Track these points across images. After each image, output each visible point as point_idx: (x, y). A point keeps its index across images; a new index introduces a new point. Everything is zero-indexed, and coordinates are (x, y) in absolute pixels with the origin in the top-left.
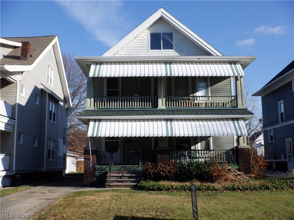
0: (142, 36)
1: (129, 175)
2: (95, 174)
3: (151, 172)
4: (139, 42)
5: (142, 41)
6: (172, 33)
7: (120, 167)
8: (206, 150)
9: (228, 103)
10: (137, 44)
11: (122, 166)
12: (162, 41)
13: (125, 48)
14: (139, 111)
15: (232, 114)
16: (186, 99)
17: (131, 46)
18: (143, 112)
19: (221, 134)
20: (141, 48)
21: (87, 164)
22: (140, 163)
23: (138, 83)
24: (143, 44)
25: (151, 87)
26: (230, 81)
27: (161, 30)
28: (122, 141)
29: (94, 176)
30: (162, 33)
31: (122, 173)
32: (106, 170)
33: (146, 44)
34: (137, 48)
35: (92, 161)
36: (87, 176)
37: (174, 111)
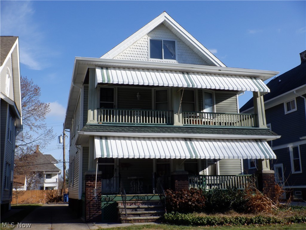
0: (141, 42)
2: (100, 206)
3: (176, 202)
4: (137, 49)
5: (141, 48)
6: (175, 41)
7: (131, 196)
8: (214, 176)
9: (236, 123)
10: (135, 50)
11: (134, 195)
12: (163, 49)
13: (122, 54)
14: (154, 128)
16: (192, 116)
17: (129, 52)
18: (158, 129)
20: (140, 56)
21: (90, 193)
22: (154, 191)
23: (138, 96)
24: (143, 51)
25: (151, 102)
26: (236, 99)
27: (162, 36)
28: (118, 164)
29: (99, 208)
30: (163, 40)
31: (135, 204)
32: (114, 200)
33: (145, 51)
34: (135, 55)
35: (97, 189)
36: (90, 209)
37: (193, 128)
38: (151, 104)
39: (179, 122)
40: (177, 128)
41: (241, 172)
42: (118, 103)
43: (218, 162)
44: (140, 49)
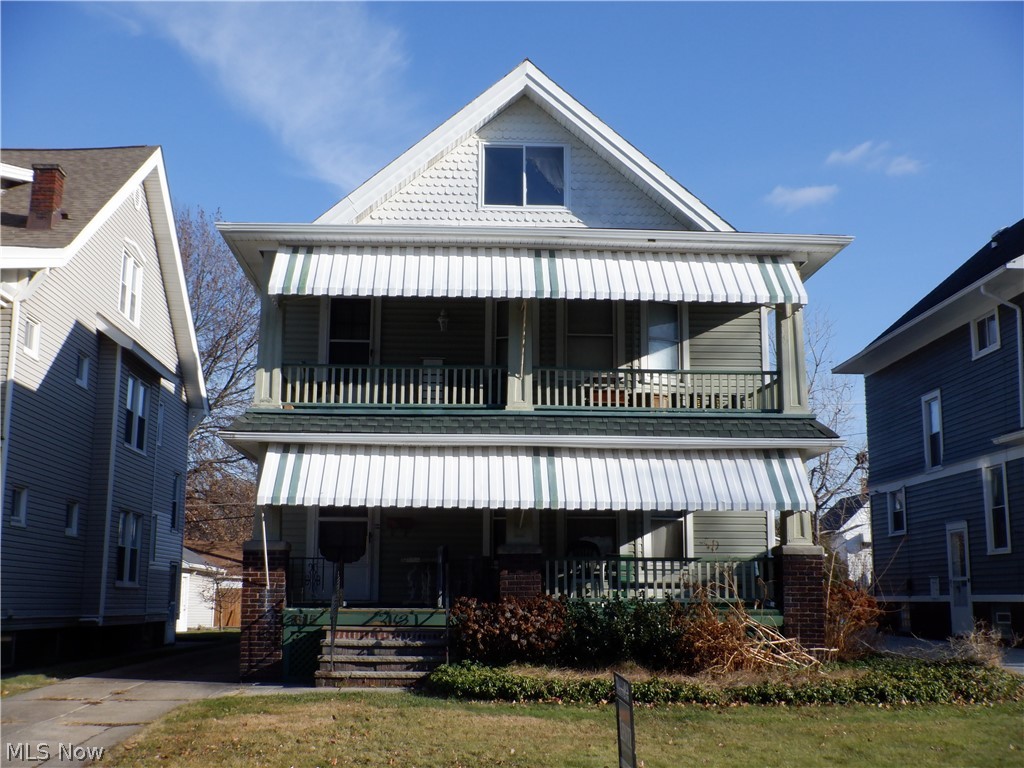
0: (457, 158)
1: (400, 642)
2: (279, 639)
3: (476, 632)
4: (446, 177)
5: (456, 174)
6: (562, 148)
7: (368, 613)
9: (751, 395)
10: (438, 182)
11: (377, 610)
12: (524, 175)
13: (397, 197)
14: (441, 418)
15: (764, 434)
16: (605, 379)
17: (418, 190)
18: (453, 421)
19: (723, 503)
20: (453, 199)
21: (252, 601)
22: (440, 599)
23: (440, 320)
24: (461, 183)
25: (483, 336)
26: (760, 319)
27: (522, 136)
28: (378, 521)
29: (276, 642)
30: (527, 148)
31: (374, 634)
32: (319, 622)
33: (469, 183)
34: (438, 199)
35: (270, 591)
36: (251, 645)
37: (560, 419)
38: (483, 343)
39: (523, 399)
40: (513, 418)
41: (767, 547)
42: (382, 341)
43: (690, 517)
44: (453, 178)
